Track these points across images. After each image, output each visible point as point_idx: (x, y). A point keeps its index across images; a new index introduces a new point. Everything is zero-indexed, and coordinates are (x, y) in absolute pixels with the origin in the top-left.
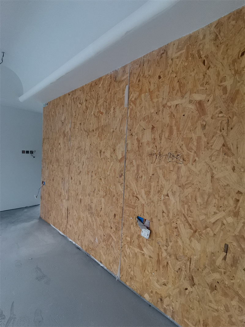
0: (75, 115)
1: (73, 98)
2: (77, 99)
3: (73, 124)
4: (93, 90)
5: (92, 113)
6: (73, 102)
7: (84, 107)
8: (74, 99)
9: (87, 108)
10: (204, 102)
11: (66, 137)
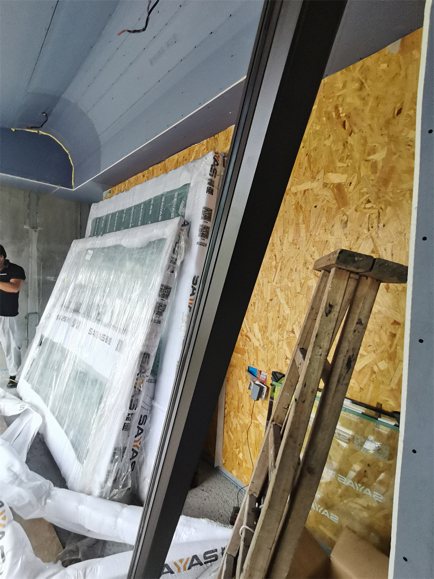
10: (344, 185)
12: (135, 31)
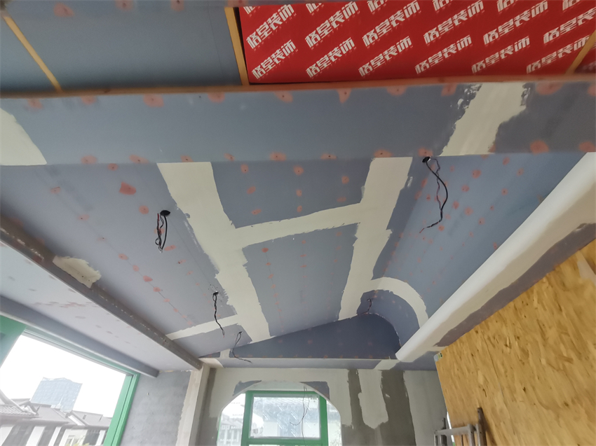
0: (506, 372)
1: (486, 337)
2: (497, 337)
3: (507, 391)
4: (523, 316)
5: (544, 361)
6: (491, 346)
7: (519, 352)
8: (489, 338)
9: (525, 353)
11: (502, 424)
12: (432, 225)
